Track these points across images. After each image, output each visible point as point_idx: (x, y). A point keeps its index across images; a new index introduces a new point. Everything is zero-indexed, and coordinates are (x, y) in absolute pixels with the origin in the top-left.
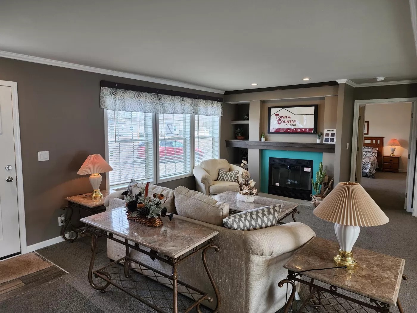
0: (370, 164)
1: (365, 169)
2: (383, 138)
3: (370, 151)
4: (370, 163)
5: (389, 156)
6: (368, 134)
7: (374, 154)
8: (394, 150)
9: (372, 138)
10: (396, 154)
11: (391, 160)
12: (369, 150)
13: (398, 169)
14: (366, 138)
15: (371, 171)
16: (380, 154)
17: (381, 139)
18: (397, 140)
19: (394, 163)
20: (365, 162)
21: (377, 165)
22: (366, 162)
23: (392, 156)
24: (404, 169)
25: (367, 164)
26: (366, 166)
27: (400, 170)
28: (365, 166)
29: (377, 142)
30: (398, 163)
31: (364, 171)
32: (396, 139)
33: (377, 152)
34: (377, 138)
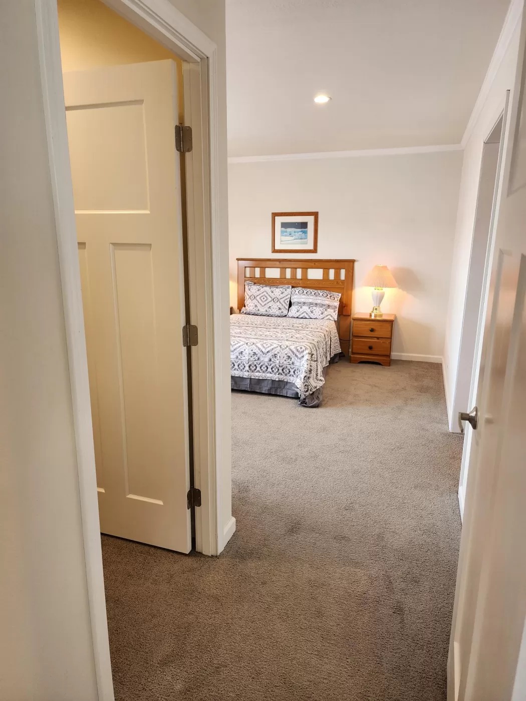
0: (307, 357)
1: (292, 373)
2: (353, 261)
3: (319, 302)
4: (307, 351)
5: (368, 317)
6: (315, 251)
7: (330, 311)
8: (380, 298)
9: (324, 264)
10: (386, 310)
11: (372, 330)
12: (319, 300)
13: (389, 356)
14: (312, 264)
15: (311, 380)
16: (344, 310)
17: (349, 264)
18: (389, 267)
19: (378, 338)
20: (292, 348)
21: (338, 344)
22: (294, 350)
23: (375, 316)
24: (403, 352)
25: (300, 356)
26: (297, 364)
27: (395, 355)
28: (293, 363)
29: (337, 275)
30: (391, 338)
31: (292, 378)
32: (386, 267)
33: (337, 304)
34: (338, 264)
